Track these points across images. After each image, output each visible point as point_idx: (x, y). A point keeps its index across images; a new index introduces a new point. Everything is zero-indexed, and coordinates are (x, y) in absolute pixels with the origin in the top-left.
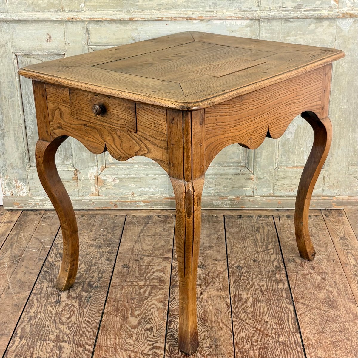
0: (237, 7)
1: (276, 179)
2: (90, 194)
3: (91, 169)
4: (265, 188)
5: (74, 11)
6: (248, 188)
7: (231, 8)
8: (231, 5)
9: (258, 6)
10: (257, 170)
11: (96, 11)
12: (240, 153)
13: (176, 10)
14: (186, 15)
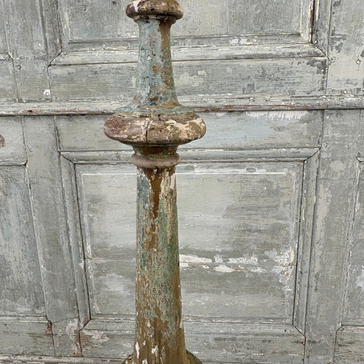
0: (287, 90)
1: (338, 343)
2: (70, 354)
3: (71, 322)
4: (321, 355)
5: (35, 101)
6: (296, 354)
7: (278, 93)
8: (277, 87)
9: (323, 89)
10: (311, 330)
11: (67, 101)
12: (284, 306)
13: (190, 96)
14: (206, 104)
